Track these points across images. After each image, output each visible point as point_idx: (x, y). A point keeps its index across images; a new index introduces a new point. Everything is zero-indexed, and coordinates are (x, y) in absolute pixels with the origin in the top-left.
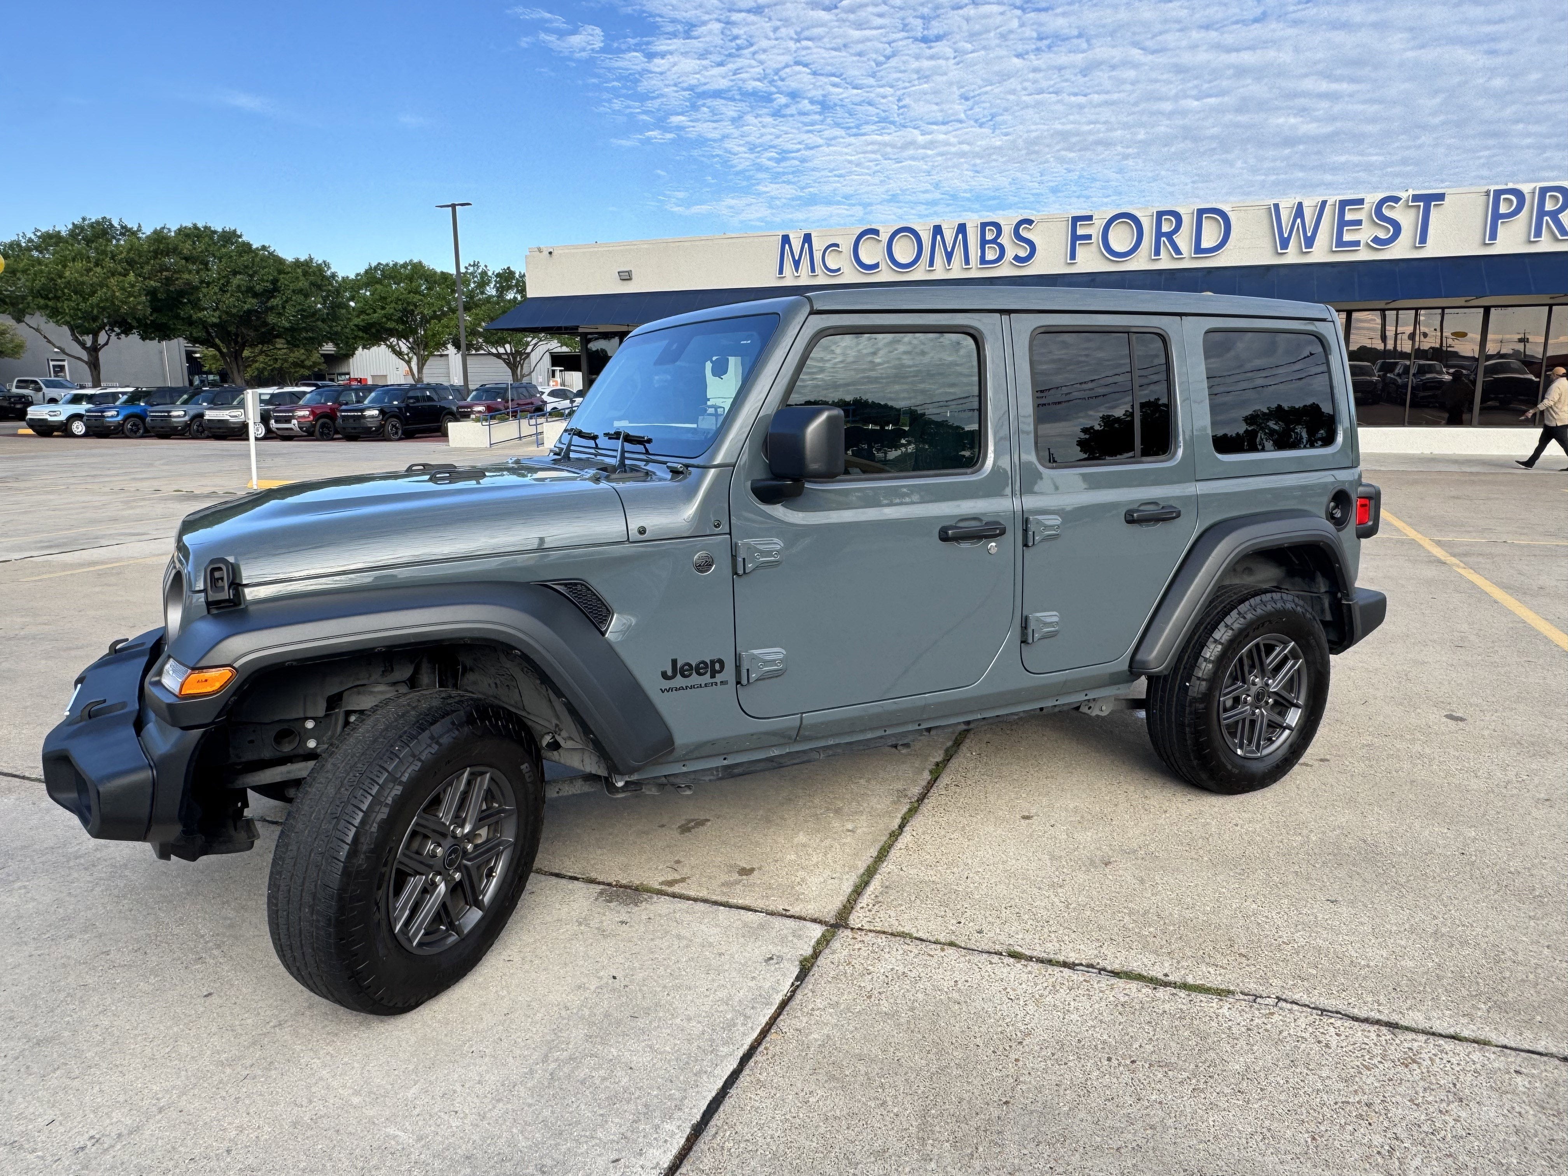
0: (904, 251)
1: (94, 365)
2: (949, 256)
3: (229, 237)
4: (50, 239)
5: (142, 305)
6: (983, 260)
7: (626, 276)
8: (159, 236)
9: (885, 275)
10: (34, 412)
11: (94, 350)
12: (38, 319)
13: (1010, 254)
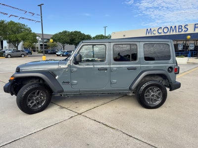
0: (166, 30)
1: (64, 48)
2: (173, 31)
3: (79, 32)
4: (60, 33)
5: (69, 41)
6: (179, 31)
7: (124, 36)
8: (72, 32)
9: (163, 34)
10: (57, 53)
11: (64, 46)
12: (58, 43)
13: (183, 30)
